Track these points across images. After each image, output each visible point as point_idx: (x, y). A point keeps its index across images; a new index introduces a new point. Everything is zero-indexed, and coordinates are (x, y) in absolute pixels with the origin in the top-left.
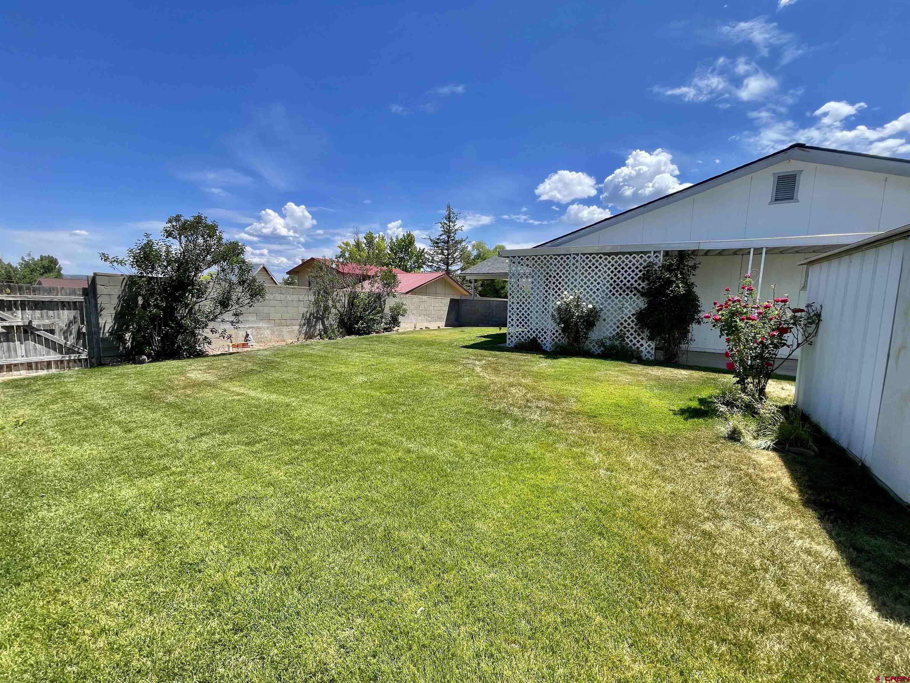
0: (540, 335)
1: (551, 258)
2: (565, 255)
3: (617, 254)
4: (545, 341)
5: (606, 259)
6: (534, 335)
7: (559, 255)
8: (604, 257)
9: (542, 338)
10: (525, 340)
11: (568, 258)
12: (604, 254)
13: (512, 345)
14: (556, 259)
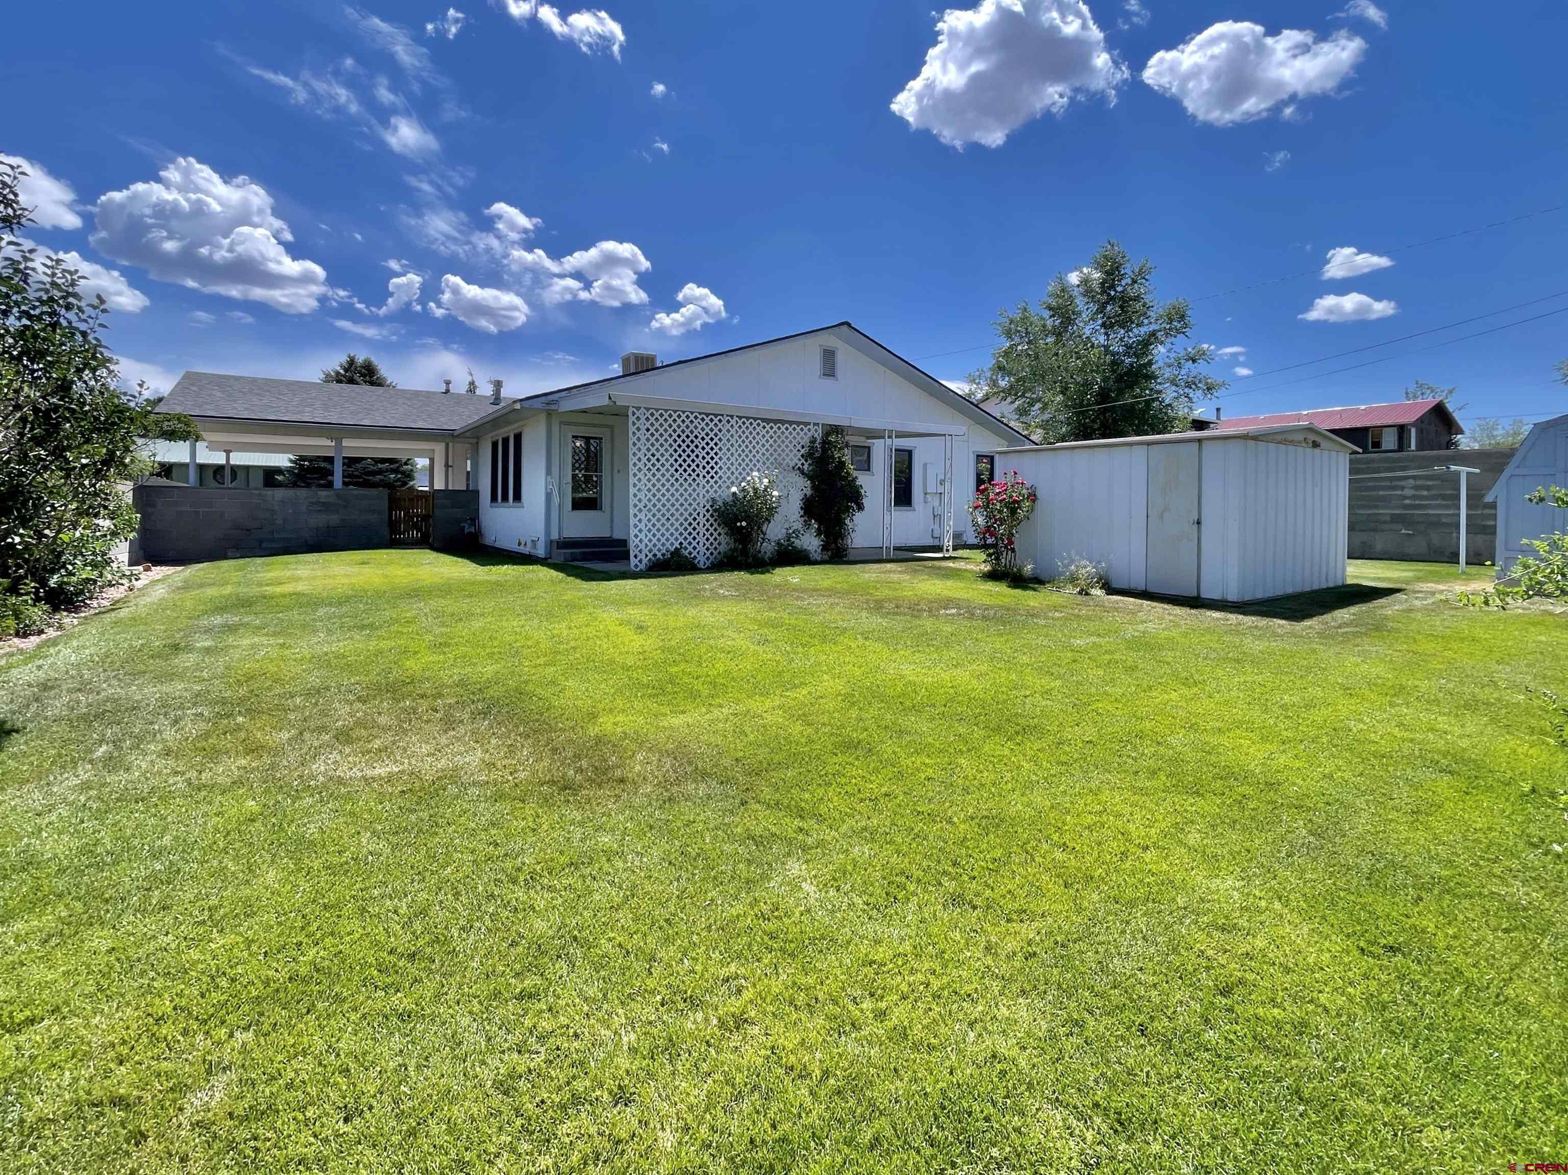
0: (685, 544)
1: (696, 417)
2: (716, 416)
3: (776, 422)
4: (695, 553)
5: (764, 427)
6: (677, 545)
7: (707, 415)
8: (762, 424)
9: (690, 548)
10: (663, 555)
11: (720, 421)
12: (763, 420)
13: (642, 567)
14: (703, 420)
